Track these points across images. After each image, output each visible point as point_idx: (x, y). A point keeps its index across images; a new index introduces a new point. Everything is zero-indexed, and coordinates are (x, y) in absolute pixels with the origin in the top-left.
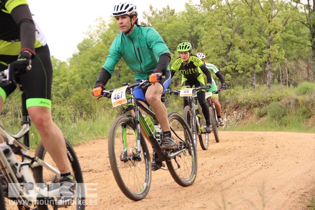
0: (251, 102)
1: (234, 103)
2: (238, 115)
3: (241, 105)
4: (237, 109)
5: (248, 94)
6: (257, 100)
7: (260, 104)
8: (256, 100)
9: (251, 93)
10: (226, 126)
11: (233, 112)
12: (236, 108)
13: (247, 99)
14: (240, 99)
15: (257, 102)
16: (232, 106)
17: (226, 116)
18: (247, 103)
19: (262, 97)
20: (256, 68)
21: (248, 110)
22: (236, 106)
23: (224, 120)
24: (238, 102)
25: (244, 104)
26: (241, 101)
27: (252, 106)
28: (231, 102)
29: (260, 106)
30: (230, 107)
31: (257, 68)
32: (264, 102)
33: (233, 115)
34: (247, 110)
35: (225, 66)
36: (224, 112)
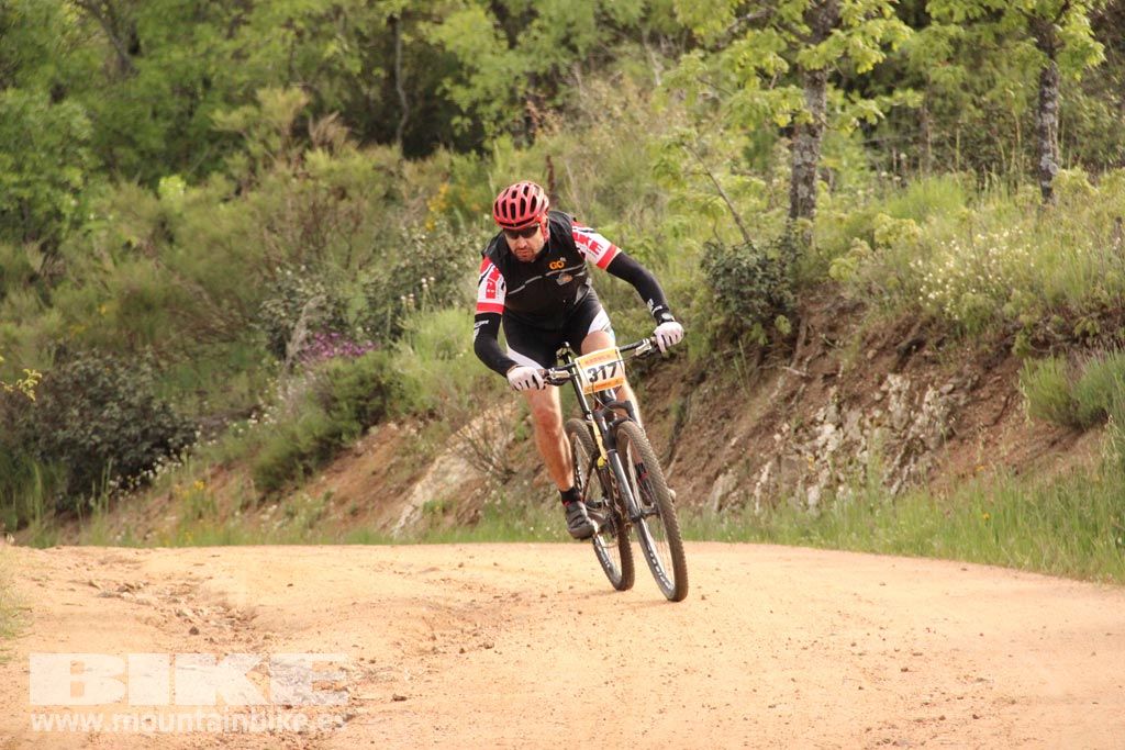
0: (1008, 308)
1: (890, 314)
2: (918, 409)
3: (940, 328)
4: (913, 359)
5: (993, 251)
6: (1055, 299)
7: (1077, 332)
8: (1048, 292)
9: (1014, 242)
10: (832, 487)
11: (880, 384)
12: (908, 351)
13: (980, 289)
14: (938, 287)
15: (1055, 317)
16: (875, 337)
17: (833, 409)
18: (984, 319)
19: (1093, 278)
20: (1063, 44)
21: (988, 369)
22: (905, 333)
23: (820, 441)
24: (918, 309)
25: (961, 324)
26: (940, 304)
27: (1019, 341)
28: (873, 307)
29: (1076, 340)
30: (868, 341)
31: (1069, 46)
32: (1103, 316)
33: (882, 402)
34: (980, 371)
35: (837, 32)
36: (826, 377)
